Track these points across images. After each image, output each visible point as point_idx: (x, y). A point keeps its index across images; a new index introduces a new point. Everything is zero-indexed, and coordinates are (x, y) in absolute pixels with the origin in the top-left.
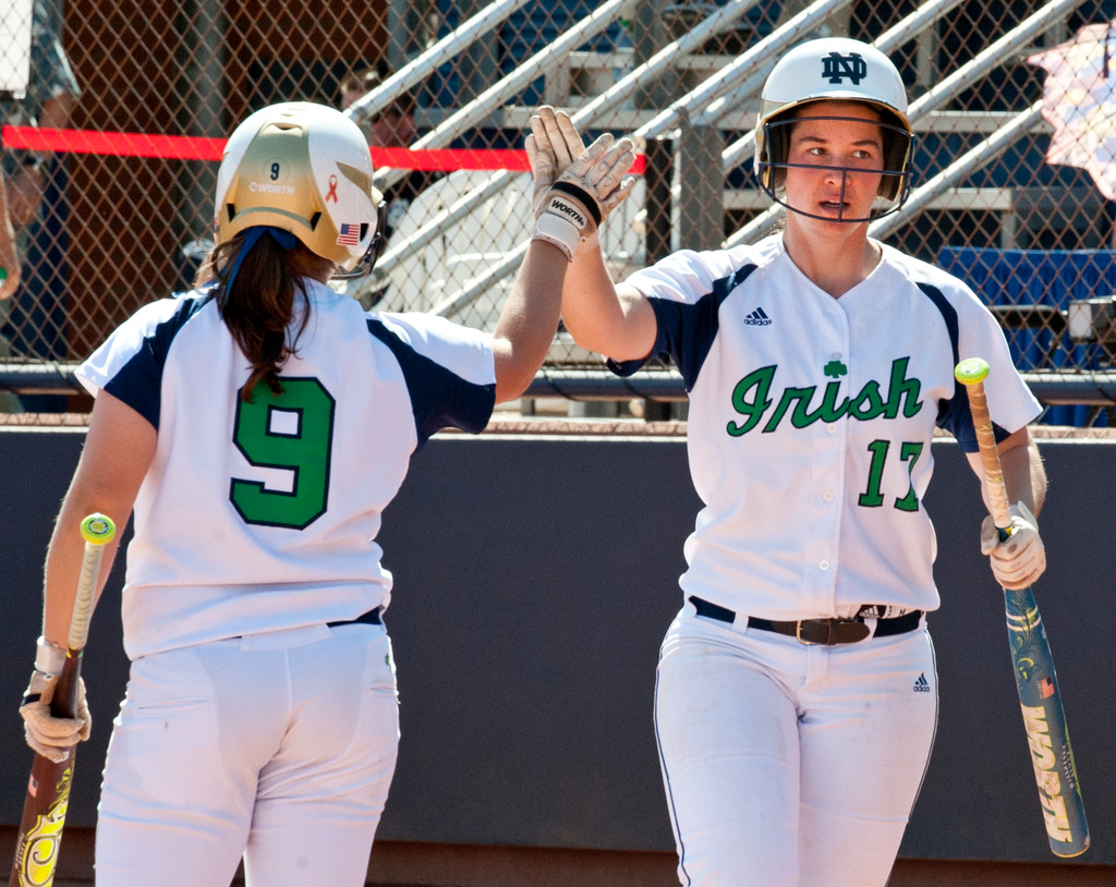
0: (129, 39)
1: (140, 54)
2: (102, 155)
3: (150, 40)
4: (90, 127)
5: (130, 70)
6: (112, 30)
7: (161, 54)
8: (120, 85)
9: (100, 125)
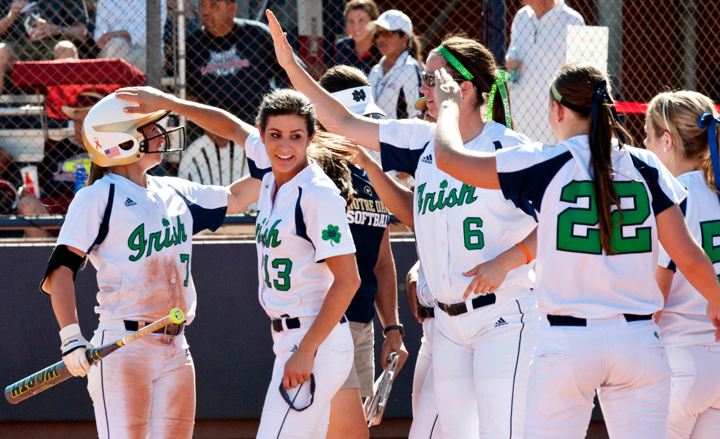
0: (649, 60)
1: (654, 67)
2: (637, 114)
3: (659, 60)
4: (631, 101)
5: (650, 74)
6: (642, 56)
7: (664, 67)
8: (645, 82)
9: (636, 100)
